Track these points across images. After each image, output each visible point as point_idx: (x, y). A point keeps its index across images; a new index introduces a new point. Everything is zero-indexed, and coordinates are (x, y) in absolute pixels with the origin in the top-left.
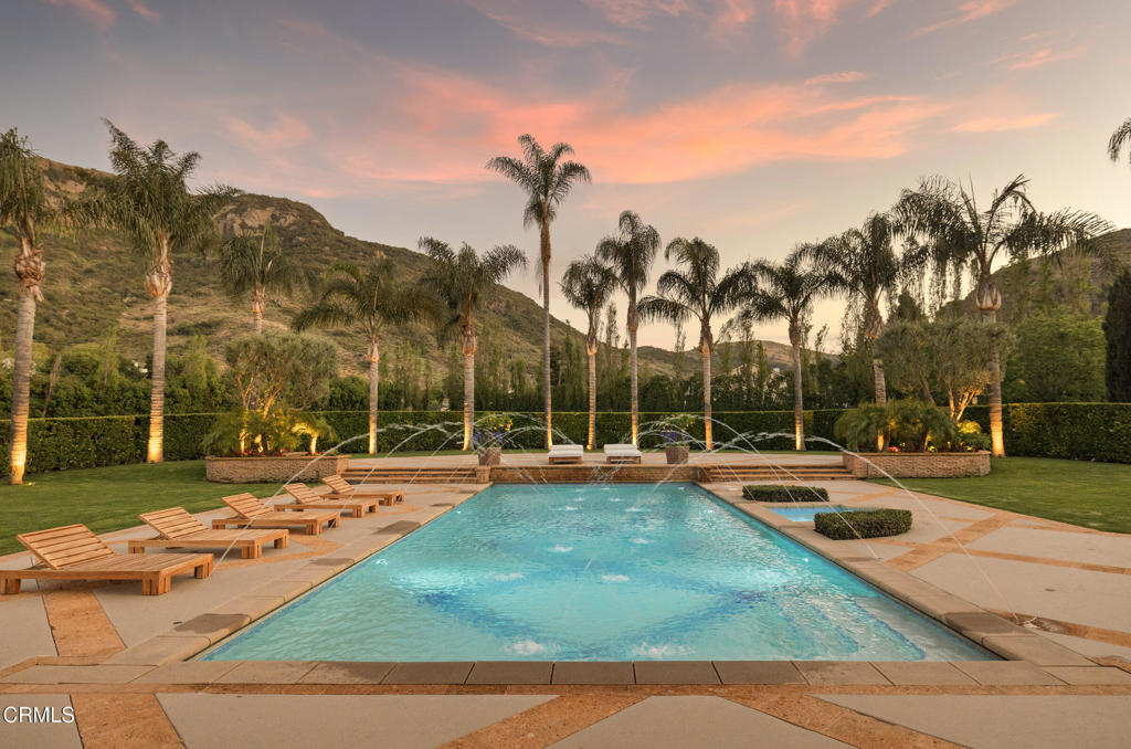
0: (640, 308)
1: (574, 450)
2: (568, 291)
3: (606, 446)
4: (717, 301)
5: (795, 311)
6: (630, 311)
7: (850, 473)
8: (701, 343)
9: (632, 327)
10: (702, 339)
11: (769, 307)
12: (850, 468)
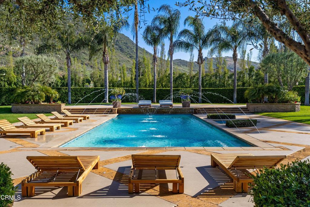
0: (174, 45)
1: (148, 102)
2: (146, 38)
3: (160, 101)
4: (205, 42)
5: (236, 47)
6: (170, 47)
7: (248, 111)
8: (198, 60)
9: (171, 53)
10: (199, 58)
11: (225, 46)
12: (248, 109)
